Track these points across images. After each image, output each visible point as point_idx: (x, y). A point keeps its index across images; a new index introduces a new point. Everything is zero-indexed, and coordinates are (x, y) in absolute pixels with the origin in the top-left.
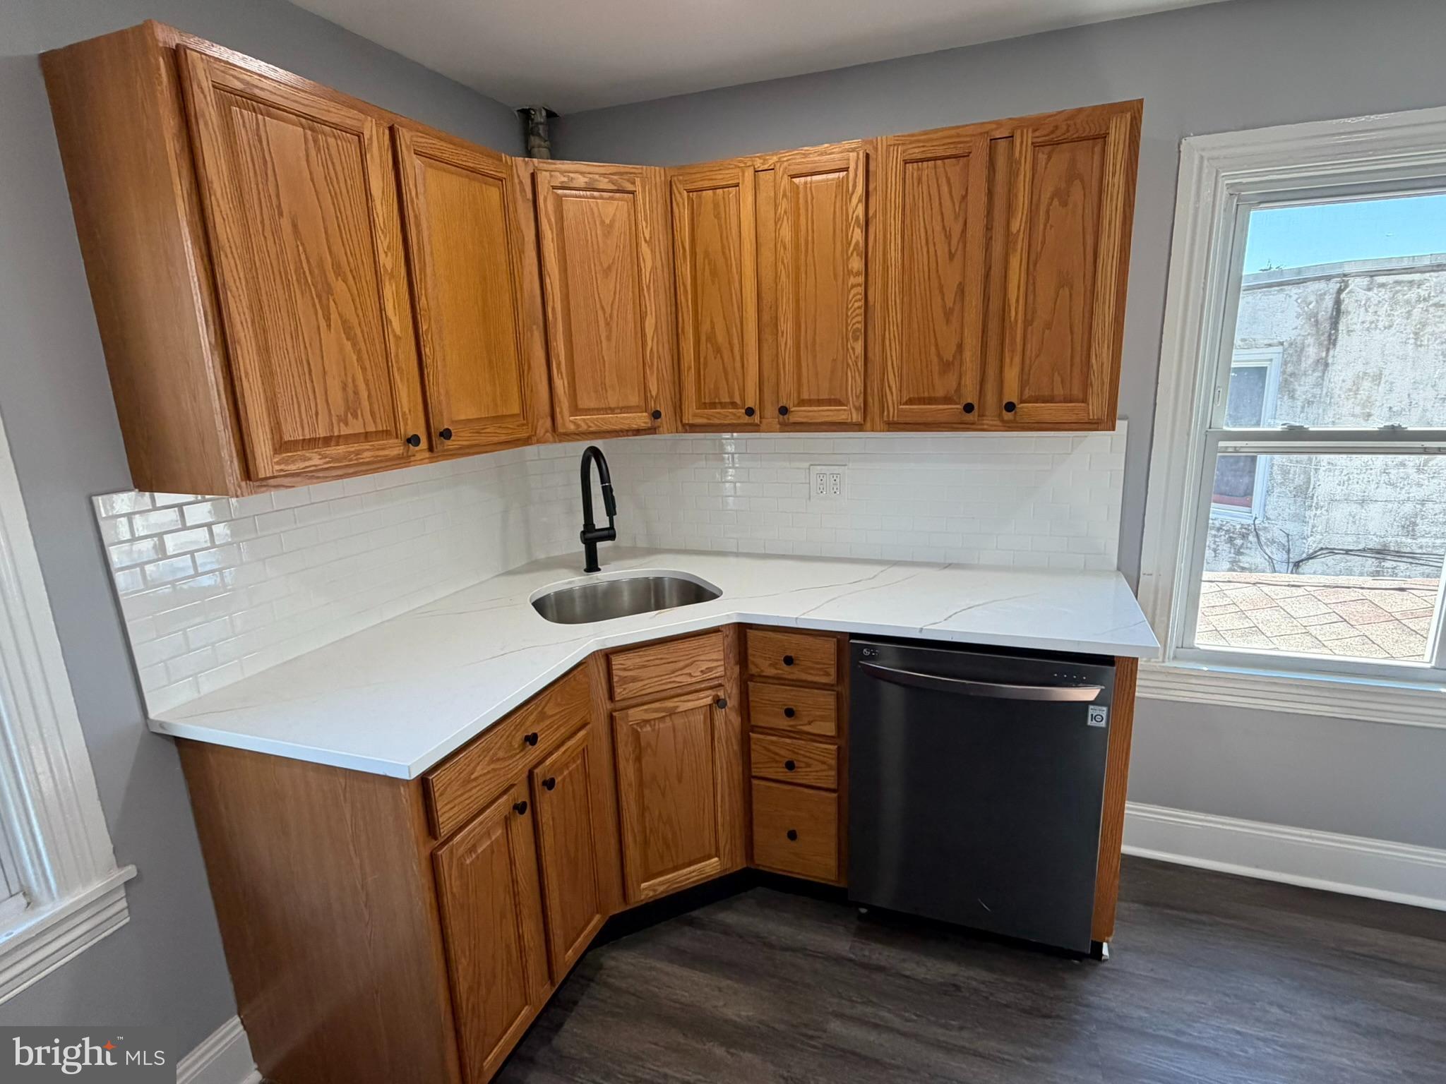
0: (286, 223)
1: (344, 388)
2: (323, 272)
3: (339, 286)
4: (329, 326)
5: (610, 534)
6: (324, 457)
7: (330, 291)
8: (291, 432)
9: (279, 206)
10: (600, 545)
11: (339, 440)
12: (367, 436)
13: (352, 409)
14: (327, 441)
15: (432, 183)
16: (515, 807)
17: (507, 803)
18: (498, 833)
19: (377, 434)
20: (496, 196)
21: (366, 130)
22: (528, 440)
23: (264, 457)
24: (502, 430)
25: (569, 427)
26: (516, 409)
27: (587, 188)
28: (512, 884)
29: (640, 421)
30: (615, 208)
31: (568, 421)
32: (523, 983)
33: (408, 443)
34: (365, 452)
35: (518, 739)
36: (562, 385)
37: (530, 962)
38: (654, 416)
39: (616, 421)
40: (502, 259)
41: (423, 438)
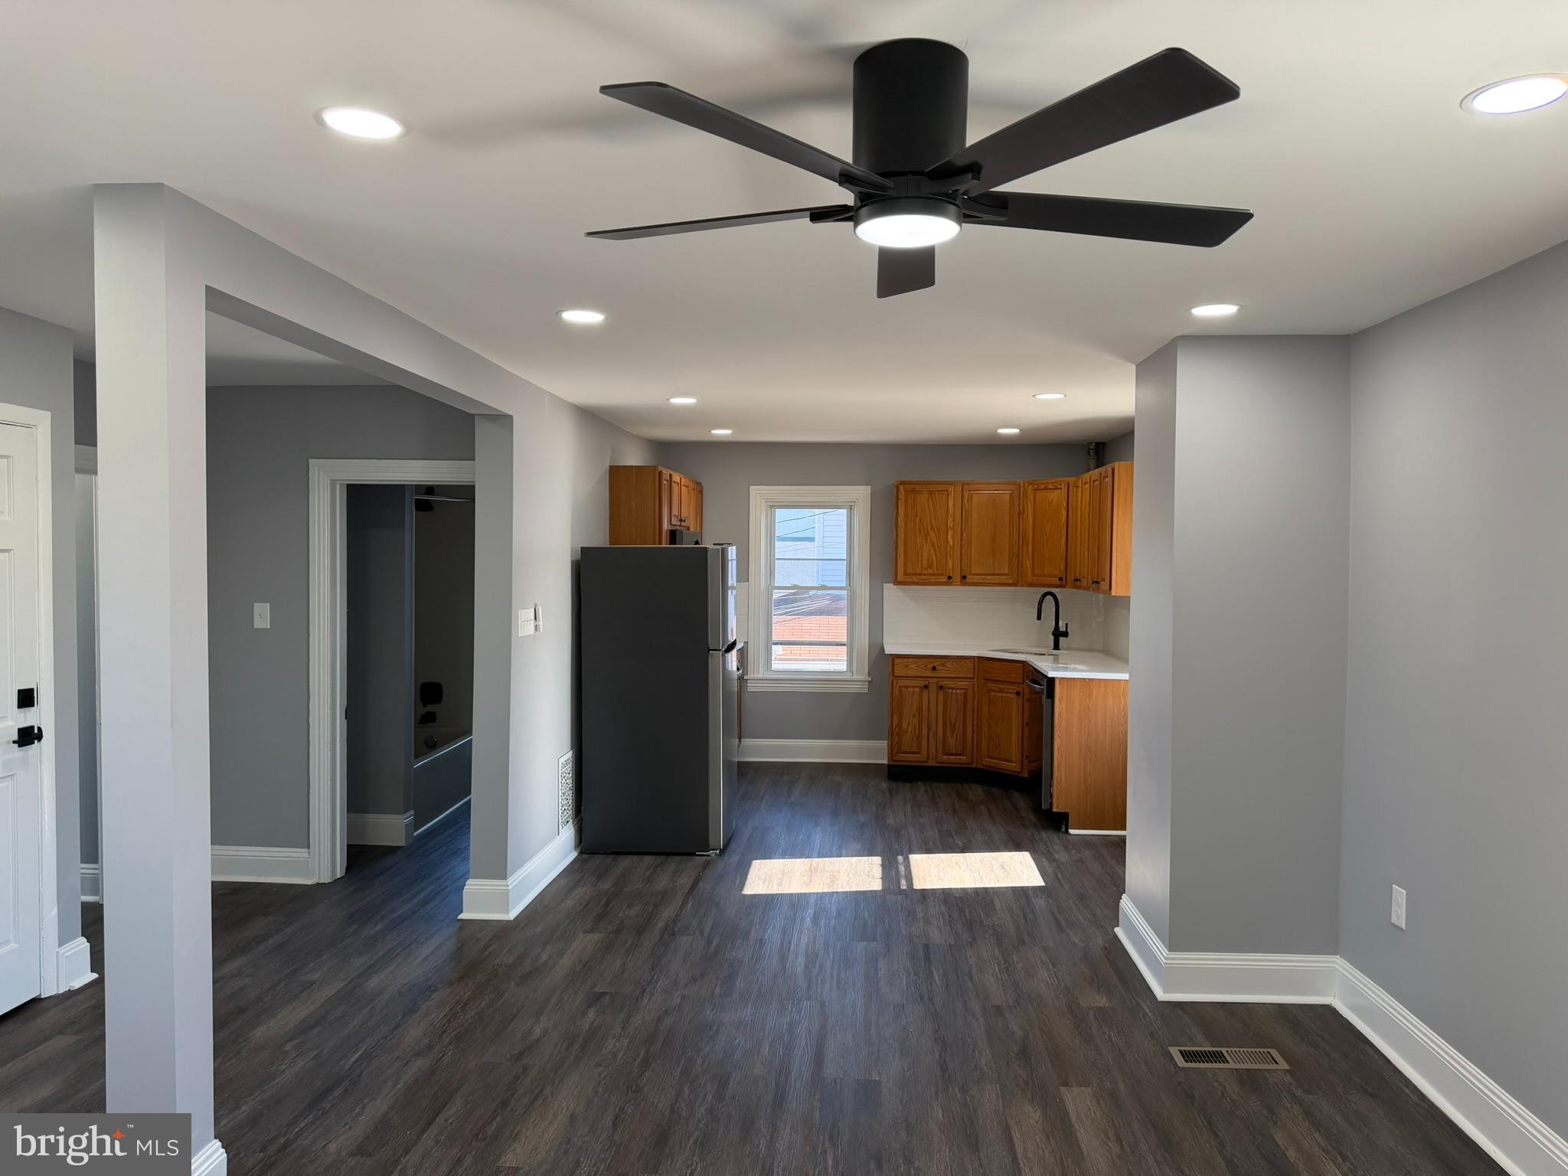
2: (927, 529)
3: (932, 533)
4: (926, 544)
6: (920, 579)
7: (928, 534)
8: (909, 571)
11: (924, 574)
13: (930, 566)
15: (975, 498)
16: (926, 687)
17: (922, 683)
18: (917, 690)
19: (938, 575)
20: (1007, 497)
21: (951, 488)
22: (1015, 584)
23: (901, 577)
24: (996, 579)
25: (1030, 581)
26: (1006, 572)
27: (1046, 489)
28: (920, 710)
29: (1056, 581)
30: (1054, 495)
31: (1030, 579)
32: (920, 745)
33: (950, 578)
34: (933, 579)
35: (930, 666)
36: (1029, 564)
37: (924, 742)
38: (1061, 579)
39: (1047, 580)
40: (1007, 518)
41: (957, 577)
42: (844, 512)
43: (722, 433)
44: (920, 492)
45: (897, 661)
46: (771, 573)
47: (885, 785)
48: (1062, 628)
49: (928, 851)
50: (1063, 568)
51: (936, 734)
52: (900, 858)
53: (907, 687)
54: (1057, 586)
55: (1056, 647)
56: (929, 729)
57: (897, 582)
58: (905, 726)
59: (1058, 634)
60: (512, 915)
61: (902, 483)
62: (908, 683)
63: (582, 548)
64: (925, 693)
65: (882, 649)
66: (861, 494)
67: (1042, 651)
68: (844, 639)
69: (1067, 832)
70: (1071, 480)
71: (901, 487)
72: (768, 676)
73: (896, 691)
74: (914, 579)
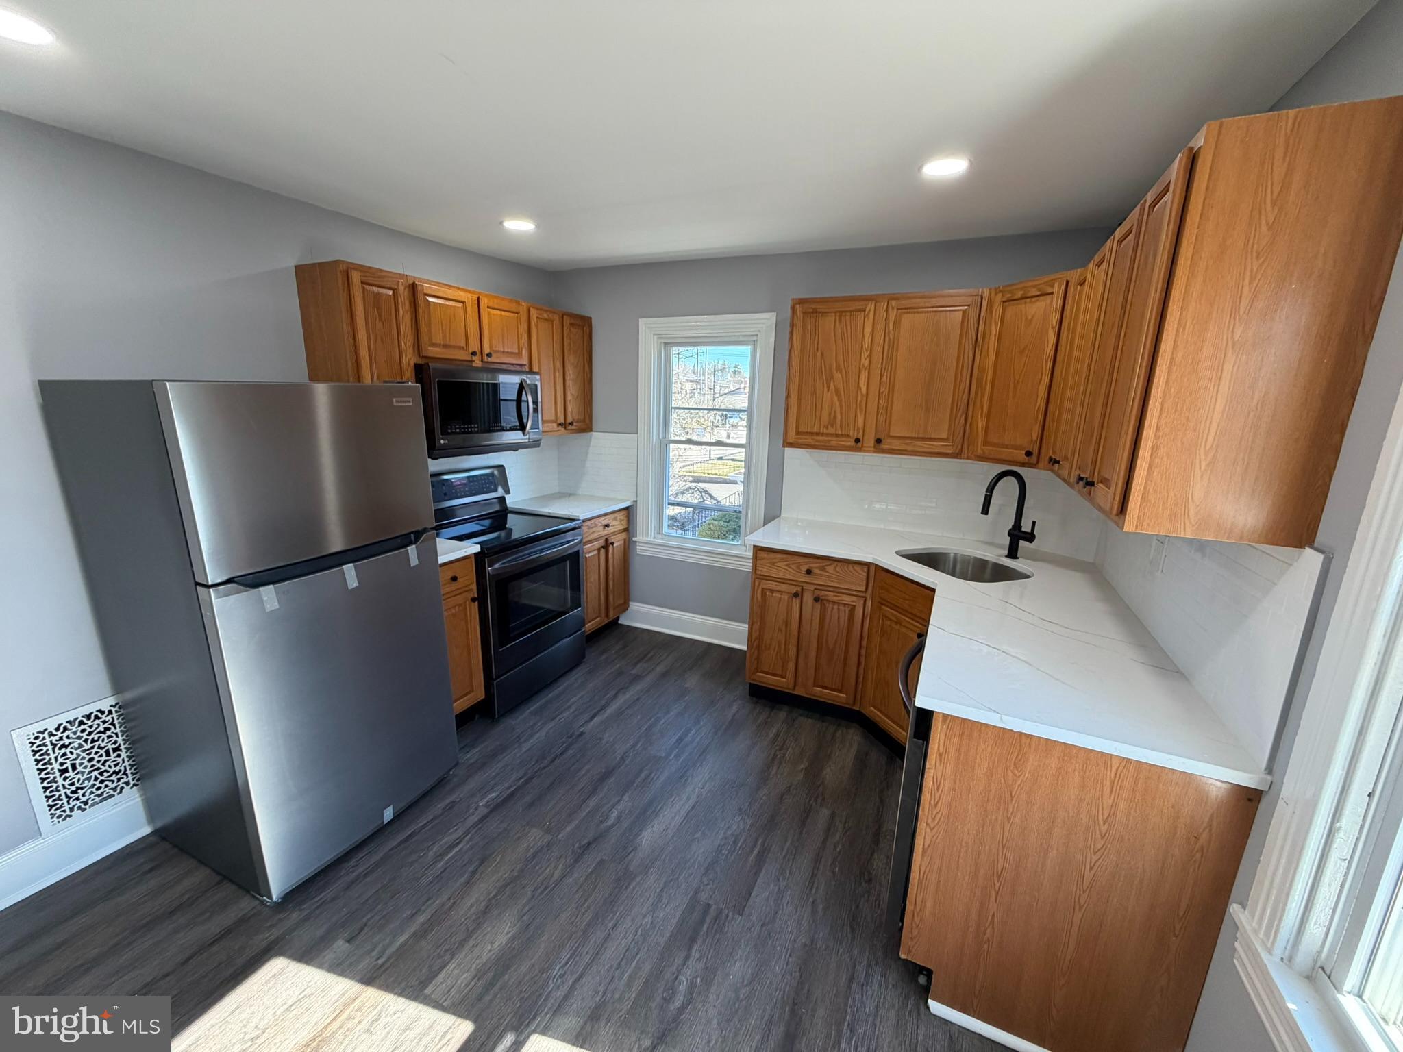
0: (819, 354)
1: (830, 414)
2: (831, 369)
3: (837, 375)
4: (828, 391)
5: (1030, 537)
6: (813, 439)
7: (832, 377)
8: (803, 428)
9: (818, 349)
11: (823, 434)
12: (837, 435)
13: (832, 423)
14: (818, 434)
15: (904, 319)
16: (796, 595)
18: (786, 597)
19: (842, 435)
20: (959, 316)
21: (870, 306)
22: (957, 455)
23: (791, 436)
24: (927, 446)
25: (979, 452)
26: (944, 436)
27: (1024, 298)
28: (788, 623)
29: (1021, 456)
30: (1037, 308)
31: (980, 448)
32: (785, 666)
33: (857, 441)
34: (836, 441)
35: (805, 568)
36: (981, 425)
38: (1029, 454)
39: (1006, 453)
41: (870, 441)
42: (749, 349)
44: (824, 315)
45: (760, 555)
46: (667, 422)
48: (1026, 527)
50: (1035, 437)
51: (808, 659)
53: (772, 591)
54: (1023, 465)
55: (1013, 553)
56: (798, 647)
58: (766, 639)
59: (1019, 532)
61: (802, 301)
62: (774, 586)
64: (797, 602)
66: (764, 323)
69: (925, 997)
70: (1076, 276)
71: (798, 307)
74: (809, 440)
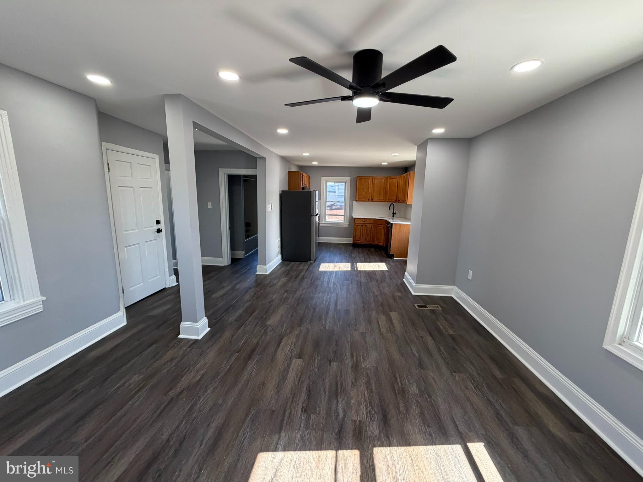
3: (365, 189)
4: (363, 191)
5: (395, 214)
10: (394, 215)
13: (364, 197)
15: (375, 180)
16: (362, 226)
17: (361, 225)
18: (360, 226)
19: (366, 199)
20: (383, 180)
21: (370, 178)
22: (384, 202)
23: (357, 199)
24: (380, 200)
26: (382, 198)
27: (393, 178)
28: (360, 231)
29: (394, 201)
30: (394, 180)
31: (388, 200)
32: (360, 239)
33: (369, 200)
34: (365, 200)
35: (363, 221)
36: (388, 197)
37: (361, 239)
38: (395, 200)
39: (392, 201)
40: (383, 185)
41: (371, 200)
42: (344, 183)
43: (315, 163)
44: (362, 179)
45: (355, 219)
46: (326, 198)
47: (352, 248)
48: (395, 212)
49: (361, 262)
50: (396, 198)
51: (364, 236)
52: (355, 264)
53: (358, 226)
54: (394, 202)
55: (393, 217)
56: (362, 235)
57: (356, 201)
58: (357, 234)
59: (394, 214)
60: (268, 273)
61: (359, 177)
62: (358, 224)
63: (282, 191)
64: (362, 227)
65: (352, 217)
66: (348, 179)
67: (390, 217)
68: (343, 214)
69: (393, 259)
70: (399, 176)
71: (358, 178)
72: (325, 223)
73: (355, 226)
74: (360, 200)
